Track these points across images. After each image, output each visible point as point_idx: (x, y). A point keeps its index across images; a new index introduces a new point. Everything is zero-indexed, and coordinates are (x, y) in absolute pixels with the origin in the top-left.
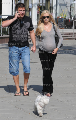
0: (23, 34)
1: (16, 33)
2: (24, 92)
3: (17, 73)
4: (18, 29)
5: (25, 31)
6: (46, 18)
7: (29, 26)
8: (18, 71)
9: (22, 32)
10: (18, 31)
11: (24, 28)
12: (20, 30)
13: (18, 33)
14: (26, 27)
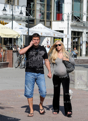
0: (38, 60)
1: (32, 60)
2: (40, 111)
3: (31, 96)
4: (33, 57)
5: (40, 58)
6: (58, 46)
7: (43, 54)
8: (32, 94)
9: (38, 59)
10: (34, 58)
11: (39, 56)
12: (36, 57)
13: (33, 60)
14: (40, 54)
